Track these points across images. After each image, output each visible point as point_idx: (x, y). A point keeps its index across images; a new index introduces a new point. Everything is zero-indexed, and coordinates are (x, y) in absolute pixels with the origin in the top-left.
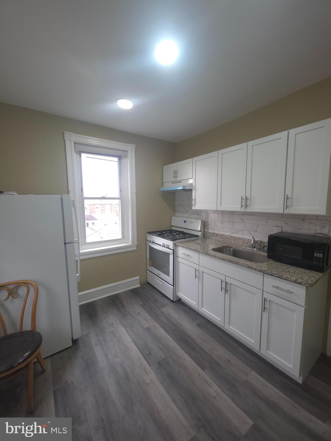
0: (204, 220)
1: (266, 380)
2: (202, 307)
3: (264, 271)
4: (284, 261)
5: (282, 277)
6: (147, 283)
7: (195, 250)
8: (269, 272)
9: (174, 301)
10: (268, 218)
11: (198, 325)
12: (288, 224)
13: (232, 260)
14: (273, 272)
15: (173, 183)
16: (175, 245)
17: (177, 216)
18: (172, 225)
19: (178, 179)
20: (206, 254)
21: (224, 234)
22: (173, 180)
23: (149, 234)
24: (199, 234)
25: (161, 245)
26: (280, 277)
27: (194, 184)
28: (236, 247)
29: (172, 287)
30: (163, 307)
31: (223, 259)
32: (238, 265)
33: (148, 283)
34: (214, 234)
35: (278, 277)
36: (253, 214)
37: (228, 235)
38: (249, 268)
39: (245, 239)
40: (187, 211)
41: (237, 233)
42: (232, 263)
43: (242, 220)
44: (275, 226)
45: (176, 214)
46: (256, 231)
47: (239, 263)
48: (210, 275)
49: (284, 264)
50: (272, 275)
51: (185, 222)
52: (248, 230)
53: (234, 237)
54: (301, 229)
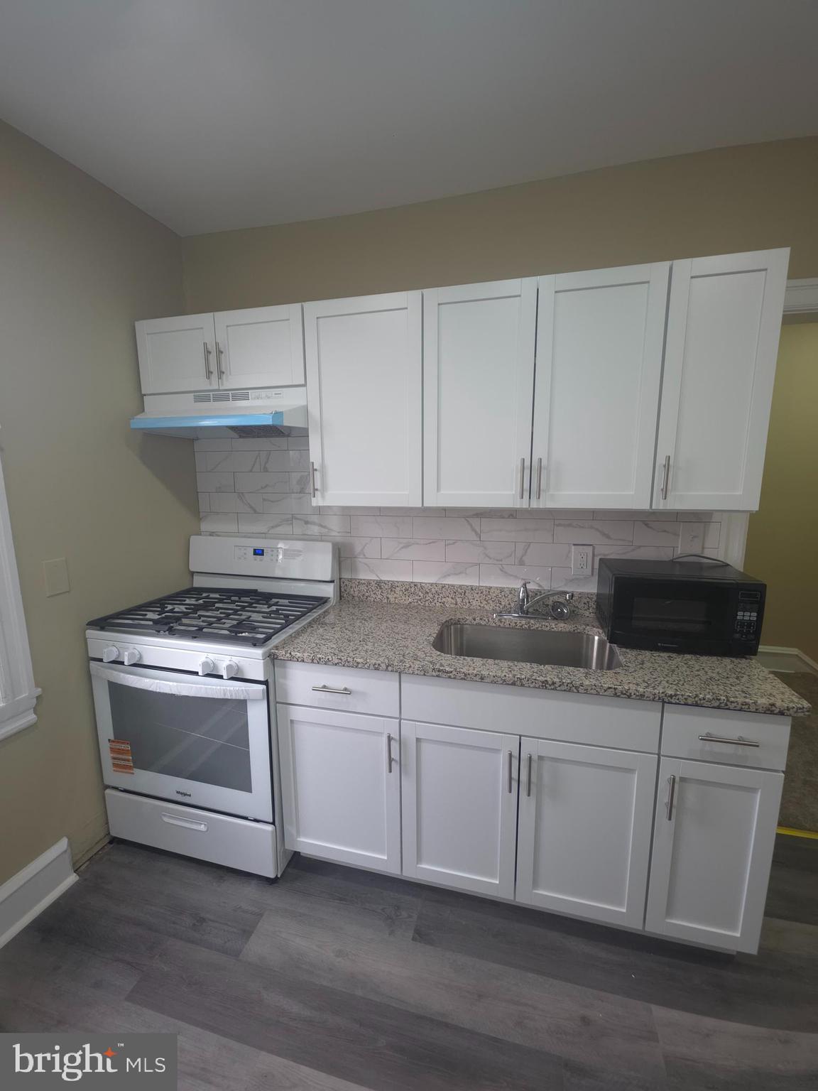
0: (338, 539)
1: (685, 1009)
2: (419, 859)
3: (671, 696)
4: (659, 644)
5: (732, 706)
6: (111, 842)
7: (384, 666)
8: (689, 696)
9: (279, 876)
10: (557, 522)
11: (421, 936)
12: (608, 537)
13: (550, 683)
14: (701, 696)
15: (201, 397)
16: (272, 659)
17: (212, 534)
18: (192, 568)
19: (231, 382)
20: (438, 676)
21: (417, 580)
22: (202, 384)
23: (102, 629)
24: (328, 591)
25: (196, 673)
26: (723, 705)
27: (314, 411)
28: (474, 620)
29: (270, 828)
30: (247, 933)
31: (514, 684)
32: (578, 692)
33: (116, 841)
34: (379, 584)
35: (718, 707)
36: (512, 515)
37: (432, 584)
38: (619, 696)
39: (490, 588)
40: (255, 512)
41: (460, 573)
42: (555, 689)
43: (476, 532)
44: (574, 545)
45: (205, 526)
46: (522, 563)
47: (582, 685)
48: (451, 744)
49: (665, 655)
50: (697, 705)
51: (259, 552)
52: (495, 562)
53: (453, 586)
54: (640, 547)
